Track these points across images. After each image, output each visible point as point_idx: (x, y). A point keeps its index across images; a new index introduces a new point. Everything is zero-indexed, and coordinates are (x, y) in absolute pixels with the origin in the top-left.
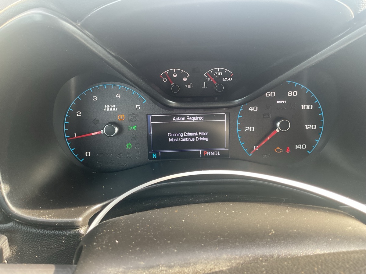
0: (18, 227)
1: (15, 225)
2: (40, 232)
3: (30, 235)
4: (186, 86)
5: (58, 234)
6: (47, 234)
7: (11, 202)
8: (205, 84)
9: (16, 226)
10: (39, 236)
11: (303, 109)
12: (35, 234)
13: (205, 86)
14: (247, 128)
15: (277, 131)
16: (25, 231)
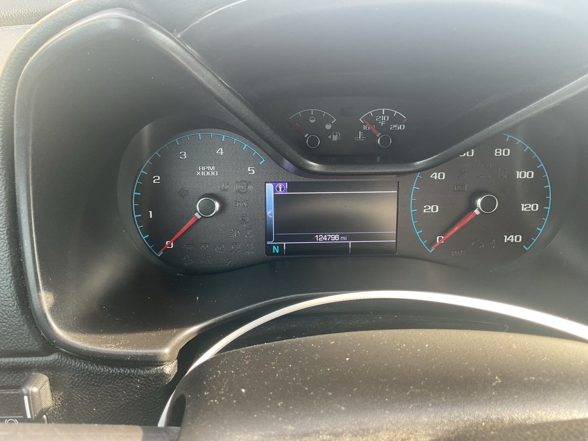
0: (66, 362)
1: (61, 357)
2: (100, 370)
3: (84, 375)
4: (330, 137)
5: (130, 374)
6: (113, 373)
7: (56, 322)
8: (360, 135)
9: (63, 359)
10: (98, 377)
11: (518, 177)
12: (93, 373)
13: (360, 138)
14: (427, 207)
15: (477, 212)
16: (77, 368)
